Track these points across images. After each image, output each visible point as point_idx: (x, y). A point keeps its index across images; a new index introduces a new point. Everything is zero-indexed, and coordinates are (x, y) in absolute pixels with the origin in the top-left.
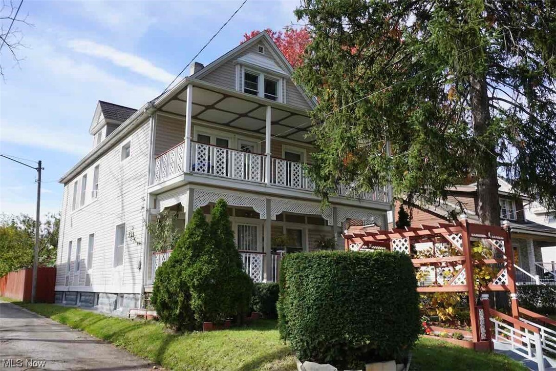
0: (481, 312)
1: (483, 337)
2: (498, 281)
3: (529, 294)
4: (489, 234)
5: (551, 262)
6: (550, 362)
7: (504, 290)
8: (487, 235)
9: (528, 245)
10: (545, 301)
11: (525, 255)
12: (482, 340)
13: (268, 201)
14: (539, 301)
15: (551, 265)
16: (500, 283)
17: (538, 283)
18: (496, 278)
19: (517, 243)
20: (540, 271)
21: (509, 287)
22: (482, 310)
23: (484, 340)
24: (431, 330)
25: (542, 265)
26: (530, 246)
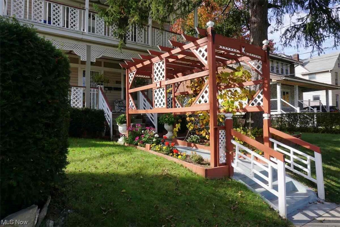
0: (222, 133)
1: (223, 160)
2: (254, 103)
3: (291, 119)
4: (243, 50)
5: (308, 100)
6: (296, 186)
7: (259, 111)
8: (241, 50)
9: (295, 91)
10: (301, 123)
11: (293, 97)
12: (220, 165)
13: (89, 47)
14: (298, 123)
15: (308, 102)
16: (256, 105)
17: (298, 112)
18: (252, 100)
19: (288, 89)
20: (300, 105)
21: (263, 108)
22: (223, 131)
23: (223, 164)
24: (196, 147)
25: (303, 102)
26: (296, 92)
